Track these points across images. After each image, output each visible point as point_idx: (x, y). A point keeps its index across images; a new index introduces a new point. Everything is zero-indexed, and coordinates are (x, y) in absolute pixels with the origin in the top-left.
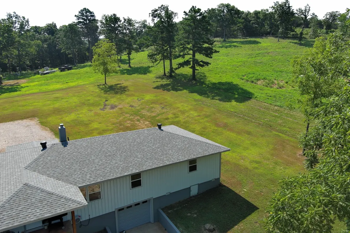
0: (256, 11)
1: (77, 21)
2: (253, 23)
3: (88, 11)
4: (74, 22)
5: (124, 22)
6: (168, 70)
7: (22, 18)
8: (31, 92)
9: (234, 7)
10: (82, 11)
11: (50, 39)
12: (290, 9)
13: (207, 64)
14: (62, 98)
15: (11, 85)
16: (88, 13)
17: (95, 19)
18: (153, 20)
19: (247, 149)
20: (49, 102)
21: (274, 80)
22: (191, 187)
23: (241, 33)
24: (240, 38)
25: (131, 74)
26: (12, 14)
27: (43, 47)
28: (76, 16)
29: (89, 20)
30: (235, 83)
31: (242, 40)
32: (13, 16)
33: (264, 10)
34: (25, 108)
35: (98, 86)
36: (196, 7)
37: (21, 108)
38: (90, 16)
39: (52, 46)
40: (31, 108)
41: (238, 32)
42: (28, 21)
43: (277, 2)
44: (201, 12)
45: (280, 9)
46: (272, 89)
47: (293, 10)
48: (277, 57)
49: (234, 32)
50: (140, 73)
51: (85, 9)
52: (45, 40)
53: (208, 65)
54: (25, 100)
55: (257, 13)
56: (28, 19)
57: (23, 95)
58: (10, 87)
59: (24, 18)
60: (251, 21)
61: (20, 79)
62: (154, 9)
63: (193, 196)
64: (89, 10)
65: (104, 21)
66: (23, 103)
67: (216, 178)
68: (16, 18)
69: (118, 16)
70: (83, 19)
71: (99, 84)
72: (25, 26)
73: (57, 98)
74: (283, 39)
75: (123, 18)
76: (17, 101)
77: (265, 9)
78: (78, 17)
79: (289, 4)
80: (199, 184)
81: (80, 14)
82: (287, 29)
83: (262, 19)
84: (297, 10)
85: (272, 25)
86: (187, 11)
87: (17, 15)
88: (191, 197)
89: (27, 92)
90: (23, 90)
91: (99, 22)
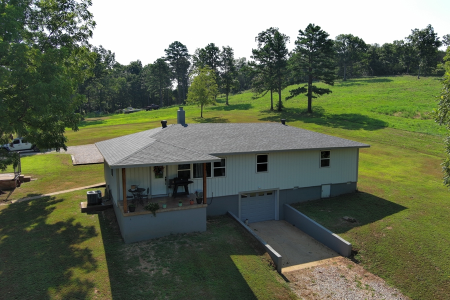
0: (386, 44)
1: (167, 56)
2: (382, 60)
3: (181, 45)
4: (164, 57)
5: (224, 52)
6: (275, 103)
7: (108, 53)
8: (118, 124)
9: (357, 38)
10: (173, 44)
11: (134, 78)
12: (434, 37)
13: (327, 91)
16: (179, 47)
17: (187, 54)
18: (260, 45)
19: (388, 167)
21: (416, 112)
22: (323, 186)
23: (366, 72)
24: (366, 78)
25: (230, 110)
26: (98, 47)
27: (126, 87)
28: (165, 50)
29: (181, 55)
30: (363, 114)
31: (367, 79)
32: (98, 49)
33: (398, 42)
35: (193, 119)
36: (314, 25)
38: (182, 50)
39: (136, 85)
41: (362, 71)
42: (113, 56)
43: (416, 29)
44: (321, 30)
45: (420, 38)
46: (414, 120)
47: (438, 38)
48: (417, 93)
49: (357, 71)
50: (241, 109)
51: (177, 42)
52: (129, 79)
53: (328, 94)
55: (387, 47)
56: (114, 54)
57: (110, 126)
58: (93, 122)
59: (110, 52)
60: (379, 57)
61: (102, 117)
62: (261, 32)
63: (325, 198)
64: (180, 43)
65: (197, 56)
67: (352, 181)
68: (101, 52)
69: (216, 46)
70: (173, 54)
72: (110, 61)
74: (425, 76)
75: (223, 47)
76: (105, 130)
77: (399, 40)
78: (169, 51)
79: (433, 31)
80: (331, 185)
81: (170, 48)
82: (430, 64)
83: (394, 54)
84: (444, 37)
85: (408, 61)
86: (303, 30)
87: (103, 49)
88: (322, 199)
89: (114, 124)
90: (109, 123)
91: (191, 57)
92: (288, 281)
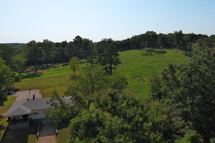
1: (73, 41)
10: (77, 37)
11: (62, 49)
14: (53, 81)
15: (40, 73)
20: (48, 83)
26: (46, 40)
27: (58, 53)
31: (160, 50)
35: (71, 76)
37: (37, 85)
40: (40, 85)
46: (139, 82)
54: (40, 81)
57: (41, 79)
58: (38, 74)
59: (50, 41)
61: (45, 69)
64: (80, 37)
68: (47, 42)
71: (71, 75)
73: (52, 81)
76: (37, 81)
79: (182, 33)
81: (75, 39)
87: (48, 40)
92: (37, 140)
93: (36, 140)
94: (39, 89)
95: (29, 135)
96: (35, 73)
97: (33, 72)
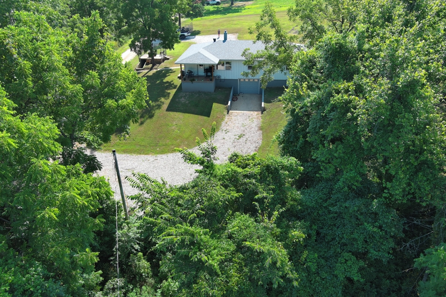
8: (247, 13)
15: (239, 7)
34: (235, 26)
37: (233, 26)
40: (239, 26)
54: (239, 20)
57: (240, 16)
58: (236, 8)
66: (236, 22)
76: (233, 20)
89: (245, 14)
90: (243, 11)
92: (228, 114)
93: (225, 113)
94: (236, 33)
95: (214, 104)
96: (230, 6)
97: (227, 5)
